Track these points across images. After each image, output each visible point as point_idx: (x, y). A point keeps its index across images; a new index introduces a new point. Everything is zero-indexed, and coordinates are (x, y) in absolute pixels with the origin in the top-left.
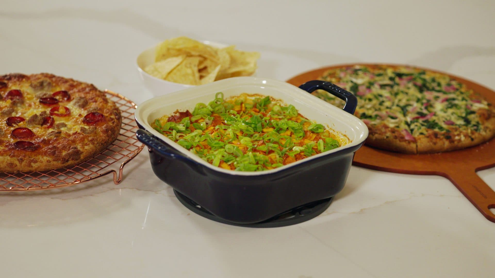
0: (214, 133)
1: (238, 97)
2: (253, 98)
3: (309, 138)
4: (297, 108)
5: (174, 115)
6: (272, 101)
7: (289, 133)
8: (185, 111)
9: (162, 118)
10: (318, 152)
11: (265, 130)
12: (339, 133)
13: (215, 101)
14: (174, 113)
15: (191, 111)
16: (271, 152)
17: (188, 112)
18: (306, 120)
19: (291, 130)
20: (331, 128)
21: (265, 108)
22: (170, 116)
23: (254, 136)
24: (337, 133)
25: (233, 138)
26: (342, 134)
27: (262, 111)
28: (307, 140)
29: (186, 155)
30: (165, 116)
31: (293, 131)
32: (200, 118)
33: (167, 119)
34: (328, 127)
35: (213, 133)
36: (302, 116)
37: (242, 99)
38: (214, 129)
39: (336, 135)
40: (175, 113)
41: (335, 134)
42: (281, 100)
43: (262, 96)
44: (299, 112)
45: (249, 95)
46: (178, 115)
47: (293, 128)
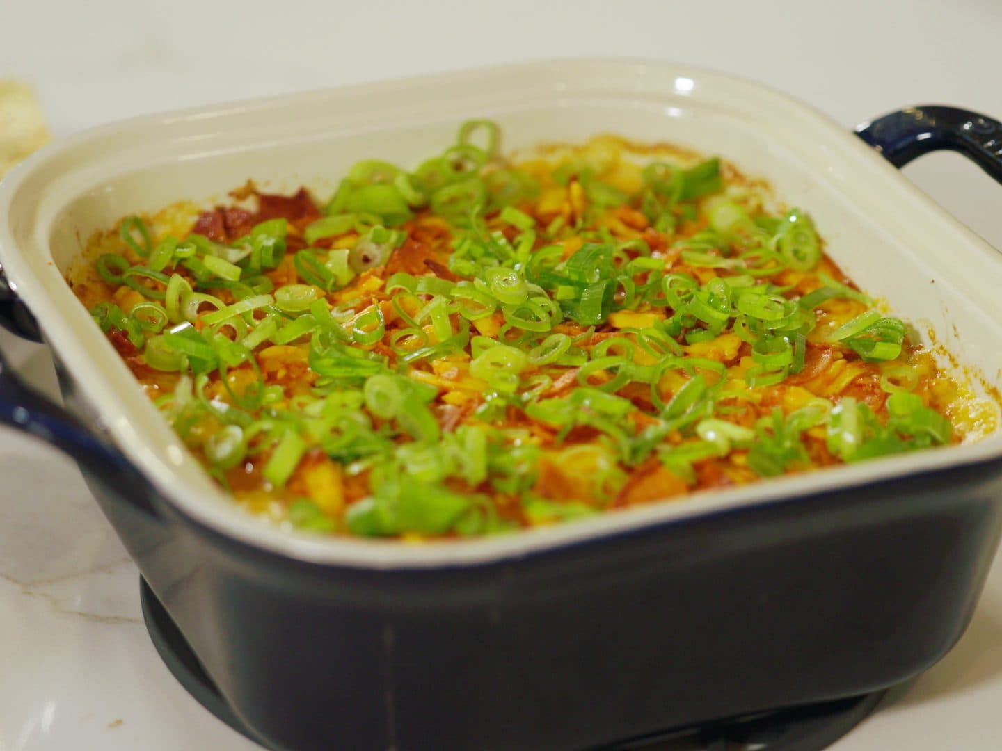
0: (370, 307)
1: (578, 150)
2: (642, 161)
3: (818, 383)
4: (823, 229)
5: (228, 203)
6: (731, 182)
7: (729, 347)
8: (290, 191)
9: (163, 212)
10: (828, 457)
11: (620, 320)
12: (971, 375)
13: (453, 156)
14: (231, 194)
15: (322, 194)
16: (583, 434)
17: (302, 196)
18: (850, 293)
19: (741, 333)
20: (942, 348)
21: (686, 210)
22: (209, 207)
23: (548, 342)
24: (966, 373)
25: (445, 344)
26: (984, 383)
27: (665, 226)
28: (801, 390)
29: (96, 416)
30: (180, 206)
31: (751, 340)
32: (343, 228)
33: (193, 220)
34: (932, 338)
35: (365, 308)
36: (837, 273)
37: (597, 159)
38: (383, 288)
39: (959, 385)
40: (240, 195)
41: (957, 376)
42: (765, 185)
43: (688, 155)
44: (832, 251)
45: (630, 147)
46: (251, 205)
47: (755, 325)
